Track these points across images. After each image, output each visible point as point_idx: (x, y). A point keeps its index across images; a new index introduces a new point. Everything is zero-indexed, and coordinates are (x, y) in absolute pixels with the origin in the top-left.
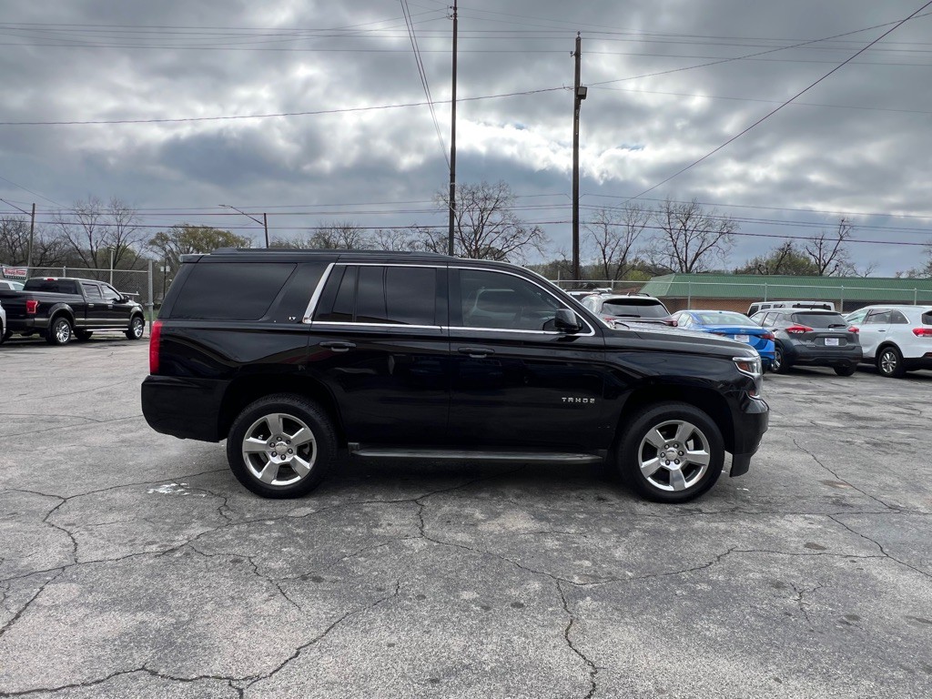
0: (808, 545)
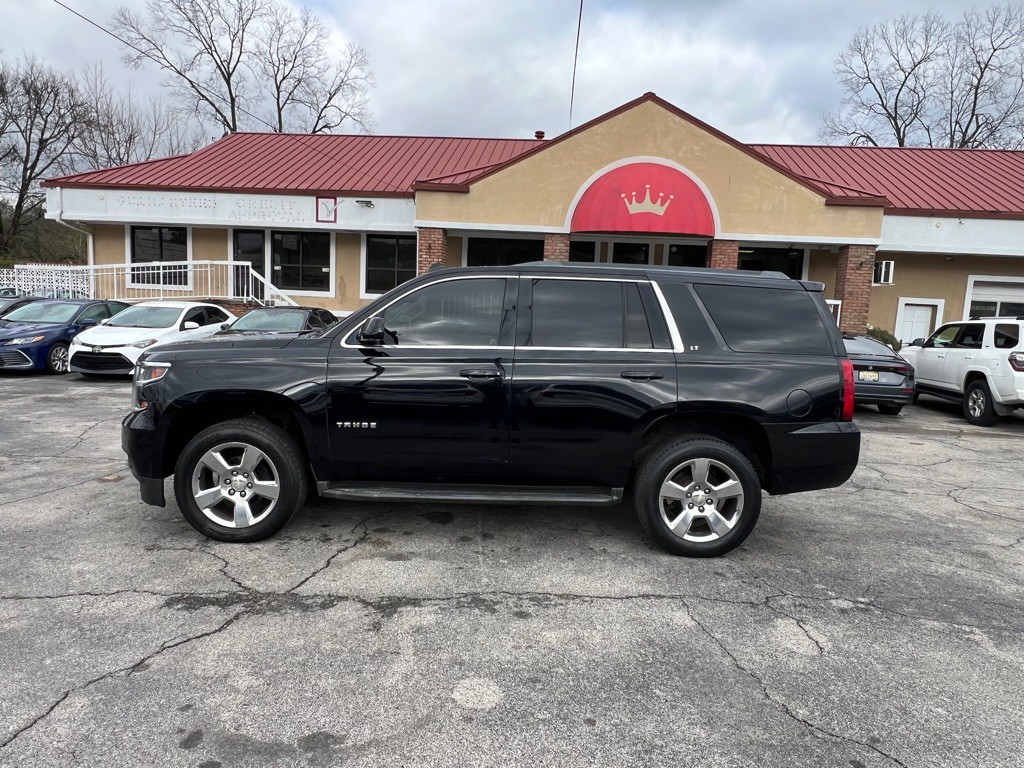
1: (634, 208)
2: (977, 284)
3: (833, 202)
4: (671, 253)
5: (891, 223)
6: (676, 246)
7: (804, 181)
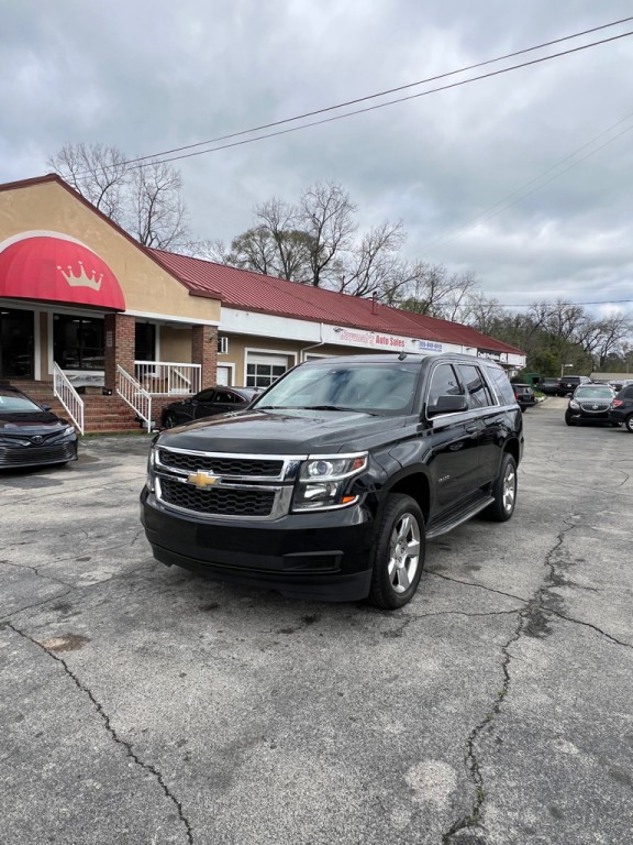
0: (88, 559)
1: (73, 281)
2: (249, 353)
3: (193, 293)
4: (55, 321)
5: (225, 312)
6: (58, 315)
7: (183, 282)
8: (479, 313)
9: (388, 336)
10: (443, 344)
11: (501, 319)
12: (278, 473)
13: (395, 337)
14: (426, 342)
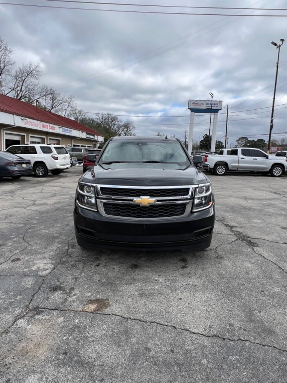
8: (75, 116)
9: (48, 124)
10: (72, 130)
11: (88, 119)
12: (187, 194)
13: (51, 125)
14: (65, 128)
